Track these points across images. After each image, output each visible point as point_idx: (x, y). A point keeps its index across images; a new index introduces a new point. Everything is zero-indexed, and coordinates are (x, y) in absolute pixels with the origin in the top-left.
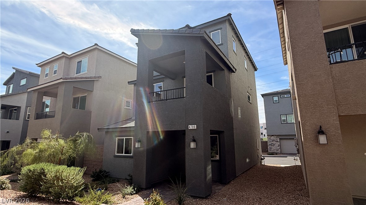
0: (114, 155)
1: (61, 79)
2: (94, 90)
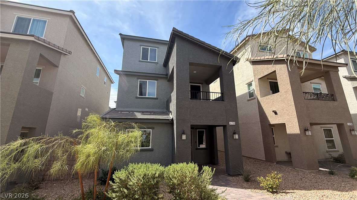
1: (33, 36)
2: (60, 65)
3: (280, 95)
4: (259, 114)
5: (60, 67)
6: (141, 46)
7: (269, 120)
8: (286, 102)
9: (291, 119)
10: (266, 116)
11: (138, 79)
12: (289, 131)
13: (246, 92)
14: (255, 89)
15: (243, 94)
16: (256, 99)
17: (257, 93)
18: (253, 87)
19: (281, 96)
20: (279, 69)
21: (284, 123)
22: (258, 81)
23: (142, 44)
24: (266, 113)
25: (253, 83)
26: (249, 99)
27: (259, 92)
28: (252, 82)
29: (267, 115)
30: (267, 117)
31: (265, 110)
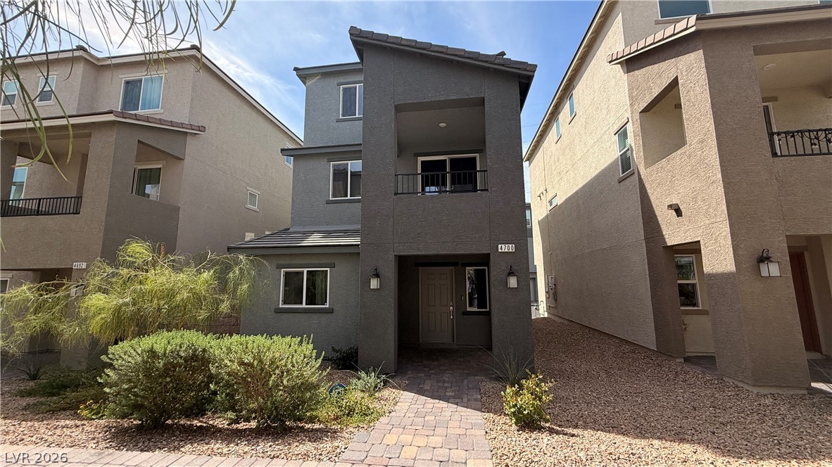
0: (275, 309)
1: (111, 113)
2: (186, 156)
3: (687, 153)
4: (643, 219)
5: (188, 159)
6: (339, 85)
7: (664, 233)
8: (702, 174)
9: (714, 225)
10: (658, 222)
11: (329, 161)
12: (708, 263)
13: (615, 157)
14: (633, 145)
15: (609, 165)
16: (636, 174)
17: (638, 158)
18: (630, 140)
19: (689, 156)
20: (684, 69)
21: (696, 240)
22: (639, 121)
23: (341, 80)
24: (657, 213)
25: (630, 127)
26: (621, 176)
27: (642, 154)
28: (627, 125)
29: (659, 219)
30: (660, 226)
31: (654, 206)
